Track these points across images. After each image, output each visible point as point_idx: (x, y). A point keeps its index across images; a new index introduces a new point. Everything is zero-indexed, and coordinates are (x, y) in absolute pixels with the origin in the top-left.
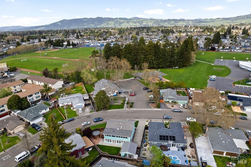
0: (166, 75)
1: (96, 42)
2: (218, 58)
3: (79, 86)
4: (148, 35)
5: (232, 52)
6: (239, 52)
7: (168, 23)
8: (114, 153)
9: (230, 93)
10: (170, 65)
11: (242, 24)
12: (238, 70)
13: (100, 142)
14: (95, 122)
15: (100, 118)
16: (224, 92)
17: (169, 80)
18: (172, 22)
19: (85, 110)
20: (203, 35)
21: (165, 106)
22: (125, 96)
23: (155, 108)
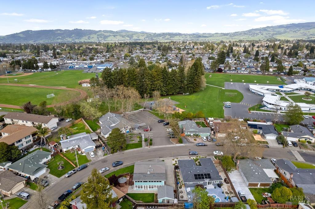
0: (178, 103)
1: (81, 62)
2: (227, 81)
3: (79, 123)
4: (143, 53)
5: (239, 73)
6: (246, 74)
7: (162, 38)
8: (149, 200)
9: (248, 120)
10: (180, 91)
11: (241, 41)
12: (249, 94)
13: (129, 190)
14: (114, 167)
15: (119, 162)
16: (243, 120)
17: (184, 109)
18: (167, 37)
19: (97, 153)
20: (205, 54)
21: (188, 141)
22: (140, 131)
23: (177, 143)
